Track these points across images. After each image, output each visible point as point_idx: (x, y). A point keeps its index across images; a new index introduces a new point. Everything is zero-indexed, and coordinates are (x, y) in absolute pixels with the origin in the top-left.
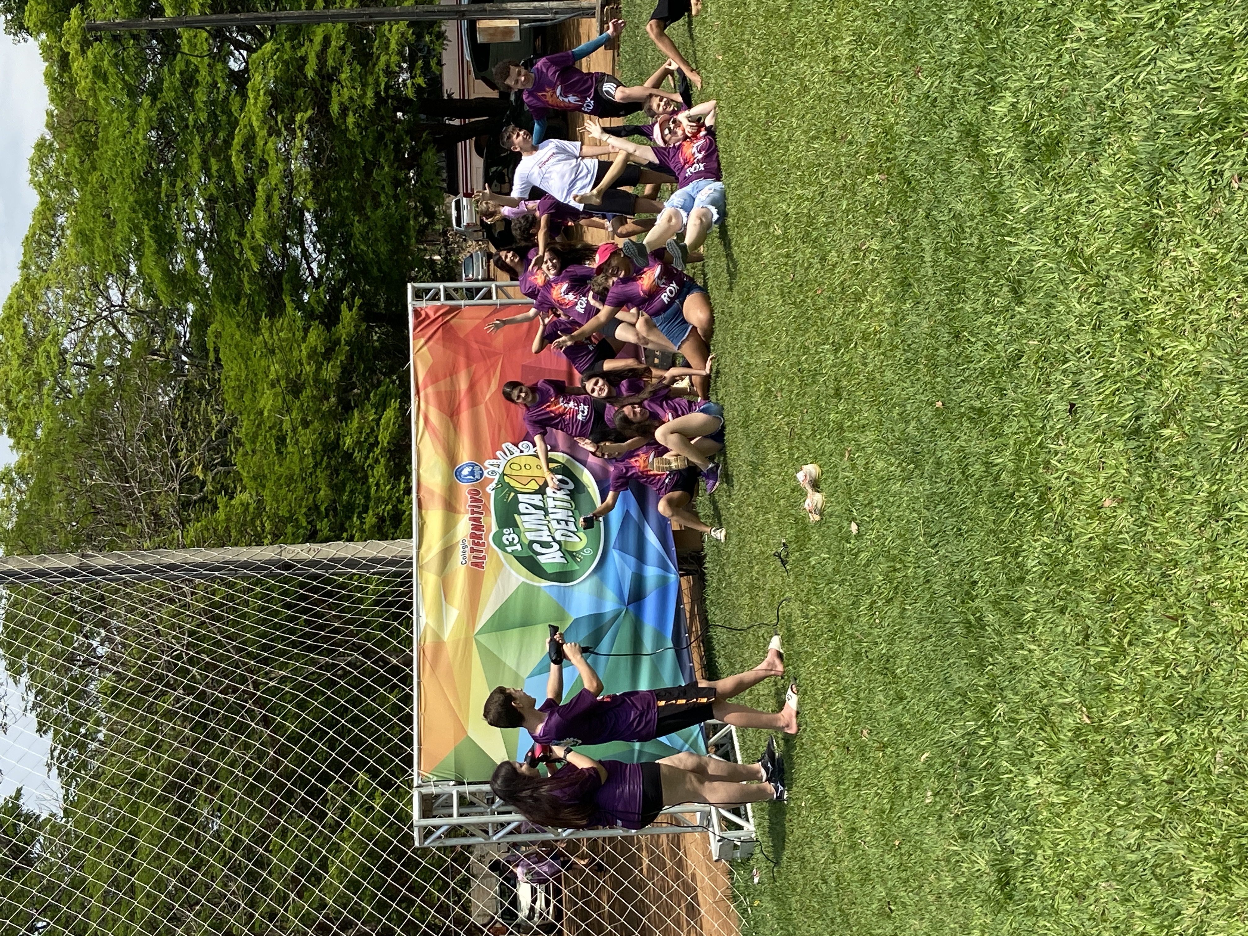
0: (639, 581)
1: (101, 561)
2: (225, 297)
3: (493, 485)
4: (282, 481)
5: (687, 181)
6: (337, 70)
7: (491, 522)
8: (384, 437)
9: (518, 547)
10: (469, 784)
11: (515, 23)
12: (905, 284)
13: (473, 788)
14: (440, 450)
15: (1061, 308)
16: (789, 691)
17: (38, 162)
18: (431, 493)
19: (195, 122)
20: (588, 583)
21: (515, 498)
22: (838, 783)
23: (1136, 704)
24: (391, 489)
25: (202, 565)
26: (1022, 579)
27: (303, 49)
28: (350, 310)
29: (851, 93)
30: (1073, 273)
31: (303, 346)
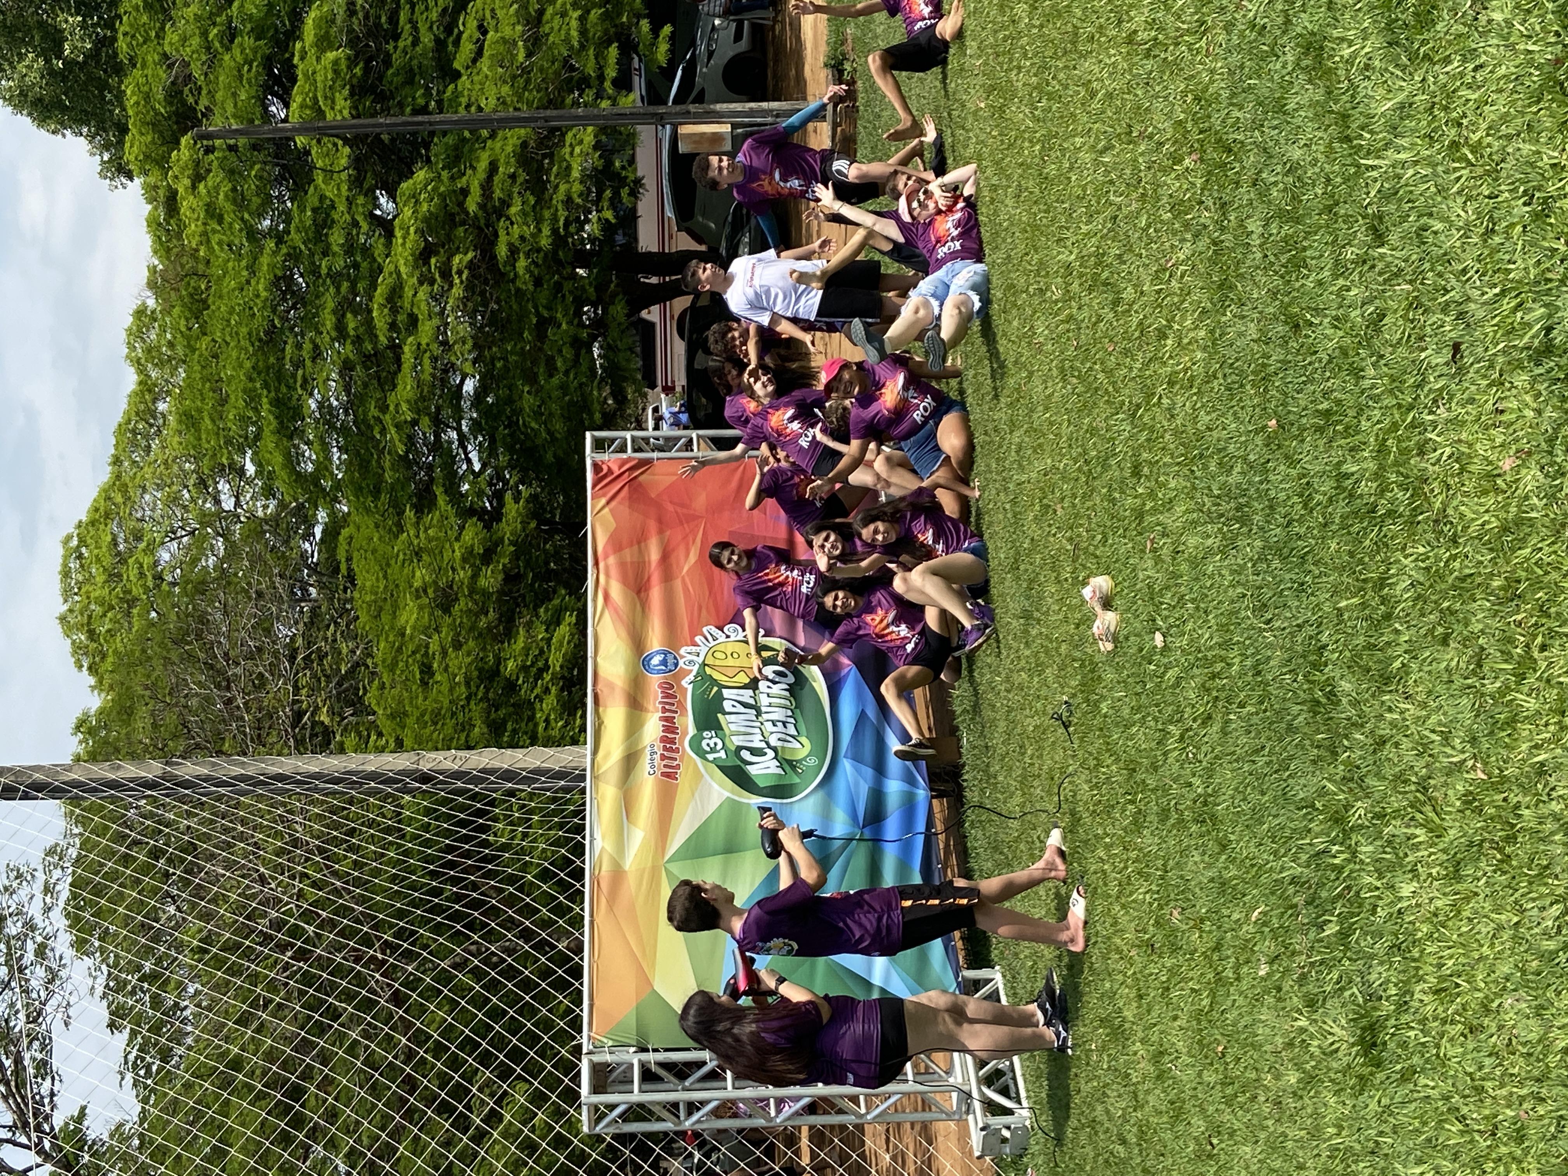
0: (877, 797)
1: (189, 769)
2: (361, 489)
3: (691, 677)
4: (427, 718)
5: (940, 263)
6: (506, 203)
7: (688, 723)
8: (556, 660)
9: (722, 754)
10: (655, 1050)
11: (726, 128)
12: (1224, 286)
13: (661, 1056)
14: (624, 634)
15: (1438, 226)
16: (1075, 894)
17: (137, 333)
18: (611, 686)
19: (330, 269)
20: (811, 800)
21: (719, 694)
22: (1140, 997)
23: (1552, 728)
24: (565, 726)
25: (318, 776)
26: (1388, 617)
27: (464, 179)
28: (517, 501)
29: (1151, 72)
30: (1455, 170)
31: (456, 546)
